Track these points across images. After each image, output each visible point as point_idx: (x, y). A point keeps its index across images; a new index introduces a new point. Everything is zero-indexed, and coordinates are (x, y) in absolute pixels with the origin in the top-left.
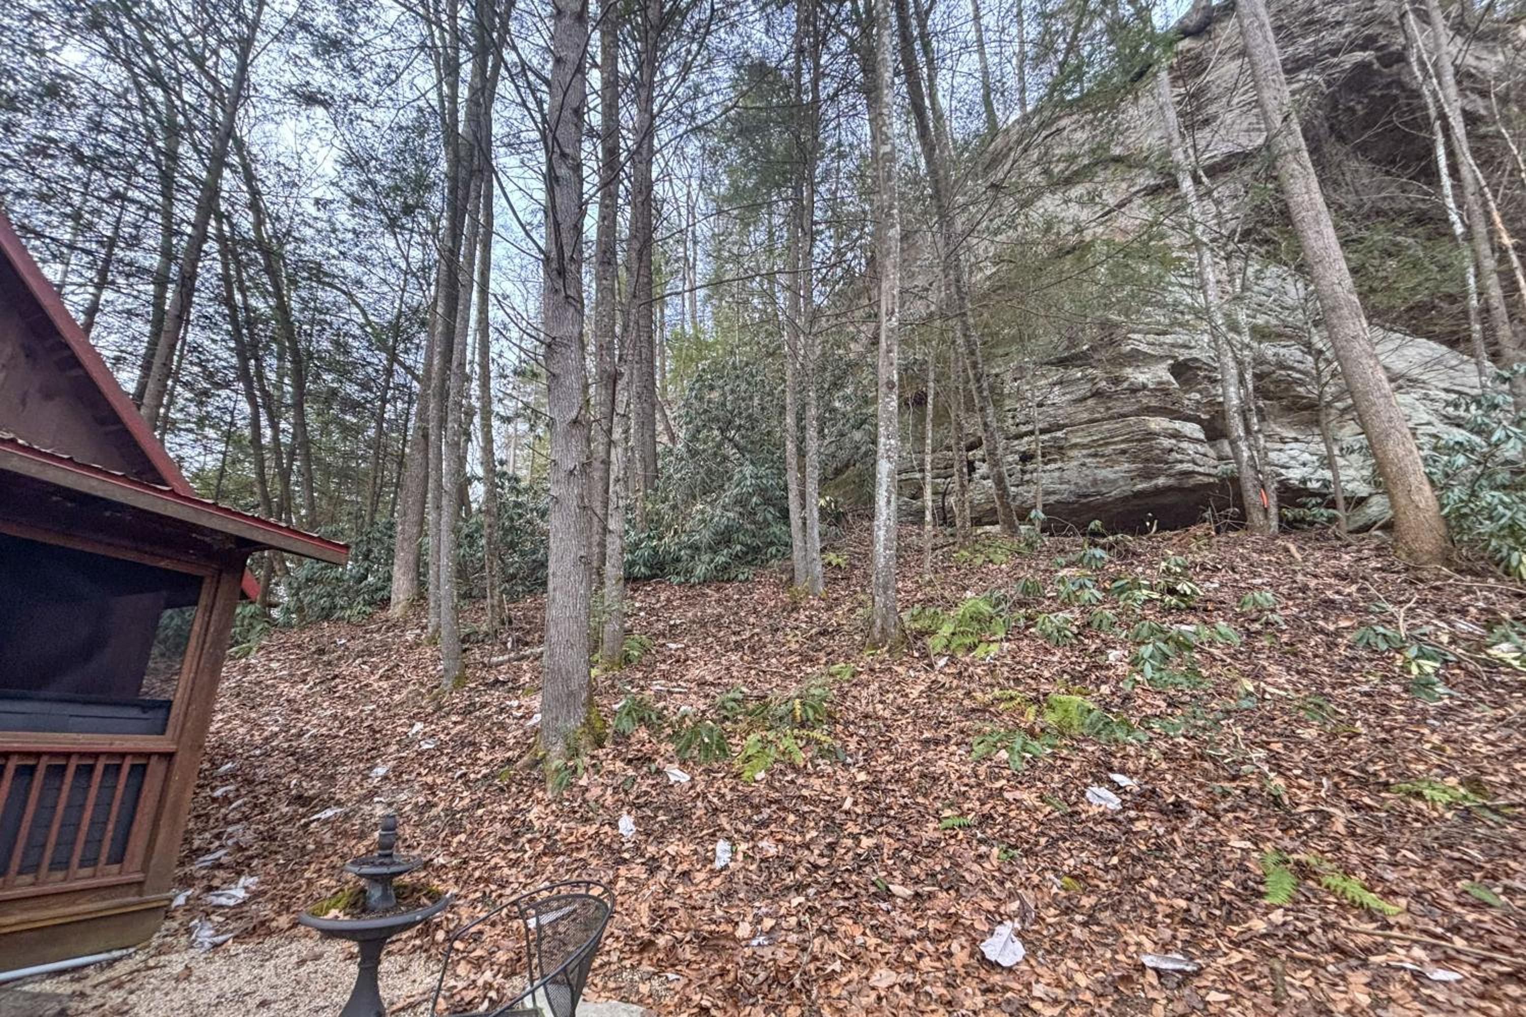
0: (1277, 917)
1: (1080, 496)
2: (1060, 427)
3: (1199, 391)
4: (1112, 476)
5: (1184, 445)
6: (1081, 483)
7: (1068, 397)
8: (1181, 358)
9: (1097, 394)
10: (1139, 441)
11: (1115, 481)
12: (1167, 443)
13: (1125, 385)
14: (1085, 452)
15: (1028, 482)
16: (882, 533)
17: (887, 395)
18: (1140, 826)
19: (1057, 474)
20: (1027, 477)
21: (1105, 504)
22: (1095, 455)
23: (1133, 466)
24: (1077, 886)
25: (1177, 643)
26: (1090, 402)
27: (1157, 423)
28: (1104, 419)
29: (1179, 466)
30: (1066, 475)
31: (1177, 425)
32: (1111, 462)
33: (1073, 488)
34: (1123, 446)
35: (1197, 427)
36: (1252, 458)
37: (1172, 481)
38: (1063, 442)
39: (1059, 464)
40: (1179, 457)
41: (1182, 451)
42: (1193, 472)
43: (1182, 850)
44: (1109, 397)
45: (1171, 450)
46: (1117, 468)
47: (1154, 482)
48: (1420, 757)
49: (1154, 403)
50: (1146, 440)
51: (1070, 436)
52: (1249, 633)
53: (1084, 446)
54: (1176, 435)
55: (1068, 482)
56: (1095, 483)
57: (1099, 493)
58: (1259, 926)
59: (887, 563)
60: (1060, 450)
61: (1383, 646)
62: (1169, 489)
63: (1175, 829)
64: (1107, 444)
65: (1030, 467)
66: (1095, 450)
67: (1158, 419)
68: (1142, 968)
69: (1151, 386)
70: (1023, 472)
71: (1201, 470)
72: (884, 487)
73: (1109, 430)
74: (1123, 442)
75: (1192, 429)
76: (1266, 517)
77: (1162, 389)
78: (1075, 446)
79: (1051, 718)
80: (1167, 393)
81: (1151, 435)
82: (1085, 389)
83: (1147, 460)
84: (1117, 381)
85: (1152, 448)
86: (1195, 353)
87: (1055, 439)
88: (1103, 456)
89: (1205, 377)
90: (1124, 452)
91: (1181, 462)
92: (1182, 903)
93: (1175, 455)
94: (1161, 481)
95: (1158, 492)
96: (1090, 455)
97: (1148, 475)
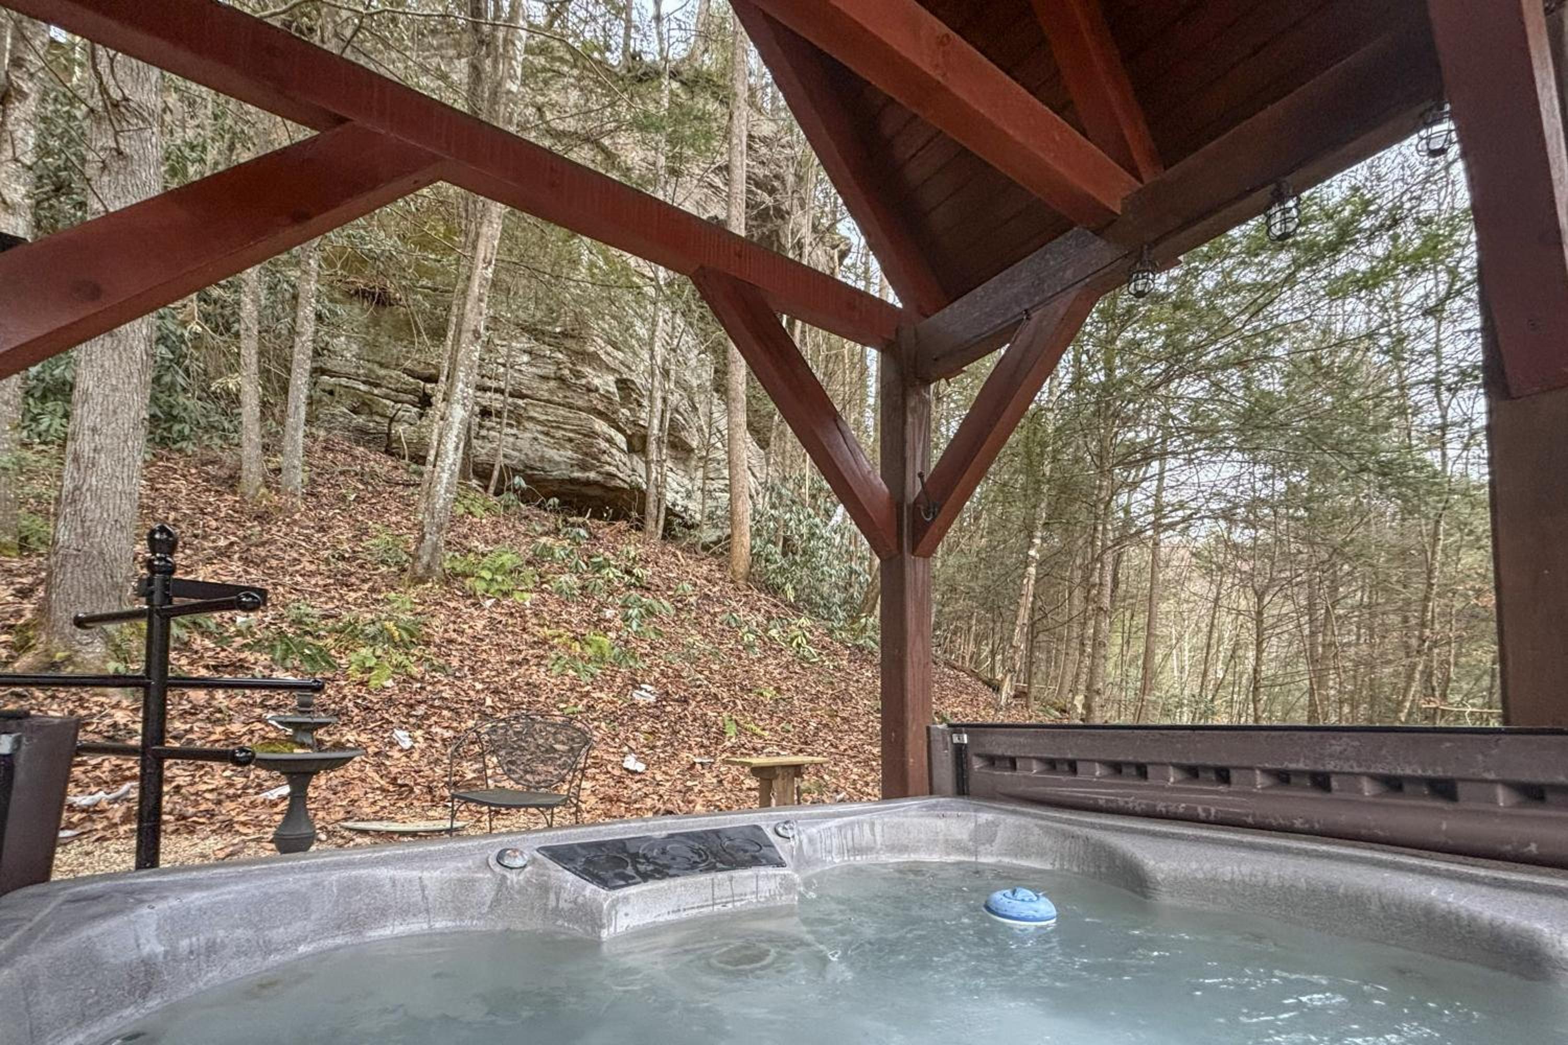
0: (733, 740)
1: (526, 467)
2: (523, 396)
3: (630, 409)
4: (557, 458)
5: (614, 451)
6: (531, 455)
7: (534, 370)
8: (624, 376)
9: (561, 379)
10: (585, 435)
11: (558, 463)
12: (604, 445)
13: (584, 381)
14: (539, 428)
15: (484, 437)
16: (445, 476)
17: (472, 343)
18: (669, 709)
19: (511, 439)
20: (484, 432)
21: (545, 480)
22: (547, 434)
23: (575, 455)
24: (651, 738)
25: (647, 610)
26: (552, 384)
27: (600, 426)
28: (559, 404)
29: (607, 467)
30: (519, 442)
31: (613, 432)
32: (559, 446)
33: (523, 457)
34: (571, 435)
35: (624, 439)
36: (656, 479)
37: (600, 478)
38: (522, 412)
39: (514, 431)
40: (609, 460)
41: (612, 456)
42: (615, 476)
43: (691, 718)
44: (569, 387)
45: (604, 452)
46: (562, 452)
47: (587, 474)
48: (760, 679)
49: (600, 407)
50: (590, 437)
51: (529, 408)
52: (677, 609)
53: (539, 422)
54: (610, 441)
55: (520, 451)
56: (542, 459)
57: (543, 469)
58: (728, 744)
59: (446, 505)
60: (518, 418)
61: (734, 625)
62: (596, 483)
63: (685, 709)
64: (559, 428)
65: (487, 423)
66: (548, 431)
67: (602, 422)
68: (695, 763)
69: (602, 392)
70: (481, 426)
71: (620, 475)
72: (455, 432)
73: (563, 417)
74: (571, 431)
75: (620, 439)
76: (656, 526)
77: (607, 397)
78: (531, 419)
79: (590, 651)
80: (610, 400)
81: (593, 434)
82: (550, 370)
83: (586, 454)
84: (578, 375)
85: (591, 445)
86: (633, 378)
87: (517, 406)
88: (553, 437)
89: (636, 399)
90: (570, 440)
91: (610, 464)
92: (699, 739)
93: (606, 458)
94: (592, 475)
95: (588, 483)
96: (542, 433)
97: (584, 467)
